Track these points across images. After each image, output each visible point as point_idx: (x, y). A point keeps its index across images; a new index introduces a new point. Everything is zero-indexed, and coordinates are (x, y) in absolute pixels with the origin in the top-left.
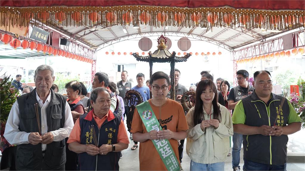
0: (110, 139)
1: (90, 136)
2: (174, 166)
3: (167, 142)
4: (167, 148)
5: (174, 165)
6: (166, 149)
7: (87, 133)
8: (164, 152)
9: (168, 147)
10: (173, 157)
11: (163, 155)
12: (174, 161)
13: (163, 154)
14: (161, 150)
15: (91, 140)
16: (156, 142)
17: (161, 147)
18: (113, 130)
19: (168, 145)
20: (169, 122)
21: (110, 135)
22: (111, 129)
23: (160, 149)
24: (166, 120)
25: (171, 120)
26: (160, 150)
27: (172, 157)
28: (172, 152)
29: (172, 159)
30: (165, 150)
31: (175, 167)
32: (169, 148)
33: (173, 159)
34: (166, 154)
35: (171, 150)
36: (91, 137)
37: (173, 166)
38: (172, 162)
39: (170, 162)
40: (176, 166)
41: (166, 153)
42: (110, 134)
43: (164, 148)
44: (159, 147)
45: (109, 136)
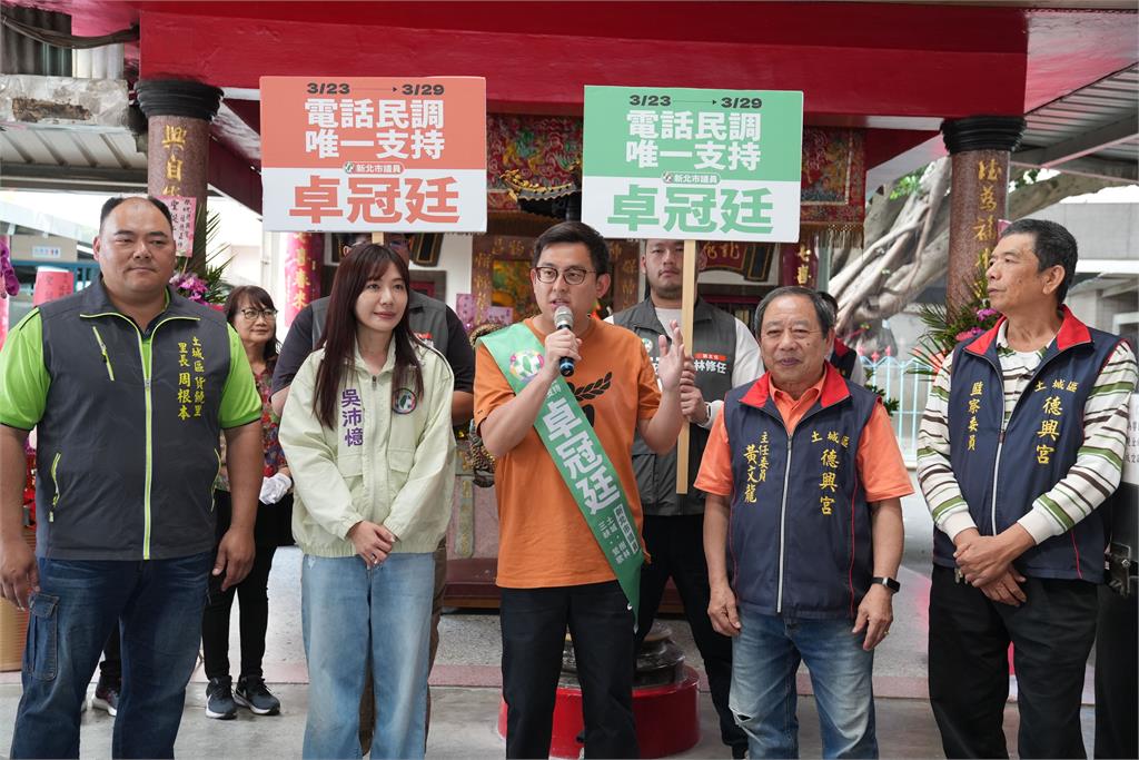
0: (829, 469)
1: (759, 458)
2: (628, 547)
3: (600, 457)
4: (601, 478)
5: (627, 544)
6: (597, 481)
7: (751, 448)
8: (592, 493)
9: (605, 475)
10: (623, 514)
11: (588, 503)
12: (626, 527)
13: (590, 498)
14: (583, 484)
15: (763, 472)
16: (564, 458)
17: (581, 476)
18: (841, 439)
19: (603, 469)
20: (600, 392)
21: (830, 458)
22: (833, 437)
23: (577, 481)
24: (591, 386)
25: (607, 386)
26: (578, 485)
27: (619, 512)
28: (617, 495)
29: (618, 518)
30: (597, 487)
31: (631, 551)
32: (610, 479)
33: (622, 520)
34: (599, 501)
35: (614, 488)
36: (764, 463)
37: (622, 545)
38: (619, 532)
39: (614, 529)
40: (635, 546)
41: (601, 497)
42: (828, 453)
43: (593, 478)
44: (574, 476)
45: (824, 458)
